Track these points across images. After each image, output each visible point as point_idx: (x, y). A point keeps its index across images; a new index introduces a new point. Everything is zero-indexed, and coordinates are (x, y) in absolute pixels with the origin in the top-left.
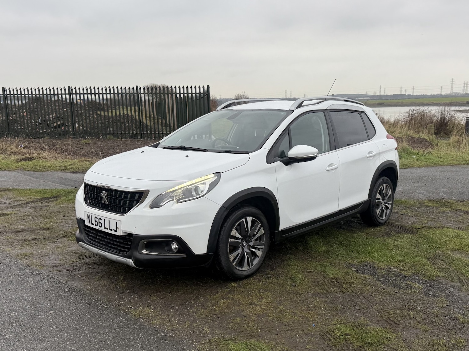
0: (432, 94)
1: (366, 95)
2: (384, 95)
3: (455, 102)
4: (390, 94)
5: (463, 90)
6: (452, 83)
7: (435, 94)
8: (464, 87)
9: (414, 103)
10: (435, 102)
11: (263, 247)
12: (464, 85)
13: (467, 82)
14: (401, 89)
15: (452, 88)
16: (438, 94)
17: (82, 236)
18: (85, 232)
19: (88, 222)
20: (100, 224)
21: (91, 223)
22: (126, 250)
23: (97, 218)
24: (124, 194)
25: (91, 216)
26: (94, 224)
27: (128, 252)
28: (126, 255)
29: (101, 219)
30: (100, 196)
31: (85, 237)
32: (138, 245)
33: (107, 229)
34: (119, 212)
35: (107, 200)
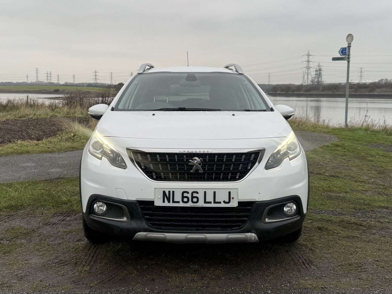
0: (18, 82)
3: (43, 90)
5: (46, 79)
6: (37, 73)
7: (21, 82)
8: (47, 76)
9: (3, 90)
10: (25, 90)
13: (50, 72)
15: (37, 77)
16: (24, 82)
17: (144, 224)
18: (146, 217)
19: (164, 202)
20: (195, 200)
21: (174, 202)
22: (238, 224)
23: (188, 193)
24: (234, 156)
25: (173, 192)
26: (181, 202)
27: (242, 225)
28: (244, 229)
29: (197, 193)
30: (187, 165)
31: (148, 224)
32: (262, 213)
33: (210, 203)
34: (225, 179)
35: (202, 168)
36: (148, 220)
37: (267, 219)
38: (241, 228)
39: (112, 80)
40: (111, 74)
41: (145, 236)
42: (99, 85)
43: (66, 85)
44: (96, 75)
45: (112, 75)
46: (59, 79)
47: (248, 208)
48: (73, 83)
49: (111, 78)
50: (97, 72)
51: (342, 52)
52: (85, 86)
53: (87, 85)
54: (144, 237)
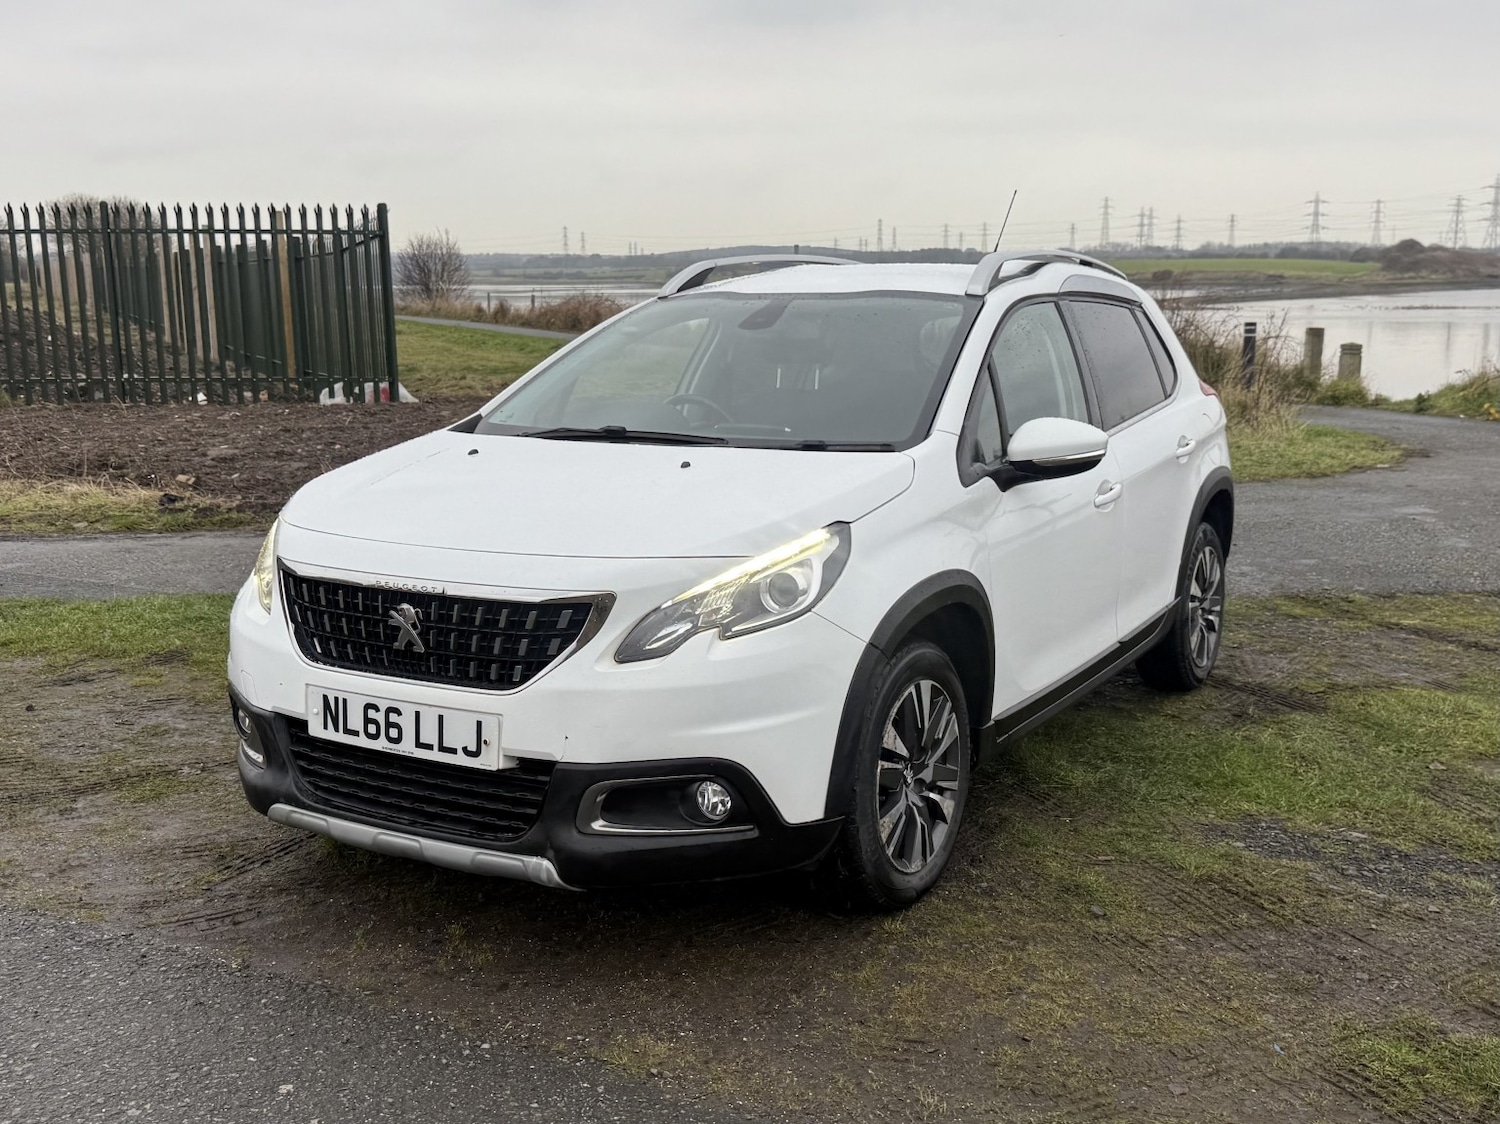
1: (835, 250)
2: (892, 252)
4: (910, 250)
5: (1138, 236)
6: (1106, 214)
8: (1142, 225)
11: (957, 783)
12: (1142, 220)
13: (1151, 210)
15: (1105, 228)
17: (289, 781)
18: (299, 762)
19: (325, 725)
20: (394, 733)
21: (347, 731)
22: (514, 824)
23: (377, 709)
24: (505, 612)
25: (345, 701)
26: (362, 733)
27: (524, 830)
28: (522, 843)
29: (398, 712)
31: (298, 783)
33: (429, 747)
34: (482, 681)
35: (421, 639)
36: (305, 772)
37: (601, 822)
38: (518, 838)
39: (1377, 229)
40: (1375, 205)
42: (1324, 249)
43: (1205, 253)
44: (1316, 214)
45: (1382, 209)
46: (1182, 232)
47: (540, 778)
48: (1229, 246)
49: (1377, 221)
50: (1324, 202)
52: (1272, 253)
53: (1278, 251)
54: (284, 818)
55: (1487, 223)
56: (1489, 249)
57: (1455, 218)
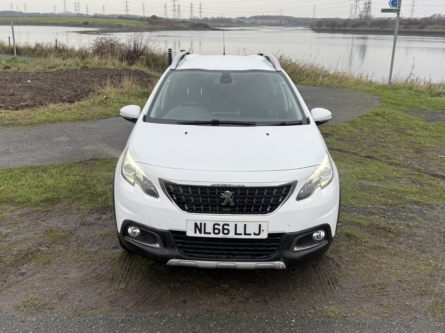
0: (45, 13)
3: (72, 22)
5: (75, 10)
6: (65, 2)
7: (48, 13)
8: (76, 7)
9: (31, 22)
10: (53, 22)
12: (76, 5)
13: (79, 2)
14: (12, 5)
15: (65, 7)
16: (51, 13)
17: (176, 252)
18: (178, 245)
19: (195, 232)
20: (226, 232)
21: (205, 233)
22: (267, 253)
23: (219, 225)
24: (266, 190)
25: (205, 224)
26: (212, 233)
27: (271, 254)
28: (272, 258)
29: (228, 225)
30: (219, 198)
31: (180, 252)
32: (291, 243)
33: (241, 234)
34: (256, 212)
35: (234, 201)
36: (180, 247)
37: (296, 248)
38: (270, 257)
39: (144, 12)
40: (143, 4)
41: (178, 263)
42: (130, 17)
43: (96, 17)
44: (127, 6)
45: (144, 6)
46: (88, 9)
47: (277, 238)
48: (102, 15)
49: (144, 9)
50: (128, 3)
51: (392, 3)
52: (116, 18)
53: (118, 17)
54: (176, 264)
55: (172, 11)
56: (173, 19)
57: (165, 10)
